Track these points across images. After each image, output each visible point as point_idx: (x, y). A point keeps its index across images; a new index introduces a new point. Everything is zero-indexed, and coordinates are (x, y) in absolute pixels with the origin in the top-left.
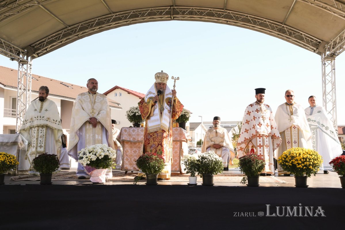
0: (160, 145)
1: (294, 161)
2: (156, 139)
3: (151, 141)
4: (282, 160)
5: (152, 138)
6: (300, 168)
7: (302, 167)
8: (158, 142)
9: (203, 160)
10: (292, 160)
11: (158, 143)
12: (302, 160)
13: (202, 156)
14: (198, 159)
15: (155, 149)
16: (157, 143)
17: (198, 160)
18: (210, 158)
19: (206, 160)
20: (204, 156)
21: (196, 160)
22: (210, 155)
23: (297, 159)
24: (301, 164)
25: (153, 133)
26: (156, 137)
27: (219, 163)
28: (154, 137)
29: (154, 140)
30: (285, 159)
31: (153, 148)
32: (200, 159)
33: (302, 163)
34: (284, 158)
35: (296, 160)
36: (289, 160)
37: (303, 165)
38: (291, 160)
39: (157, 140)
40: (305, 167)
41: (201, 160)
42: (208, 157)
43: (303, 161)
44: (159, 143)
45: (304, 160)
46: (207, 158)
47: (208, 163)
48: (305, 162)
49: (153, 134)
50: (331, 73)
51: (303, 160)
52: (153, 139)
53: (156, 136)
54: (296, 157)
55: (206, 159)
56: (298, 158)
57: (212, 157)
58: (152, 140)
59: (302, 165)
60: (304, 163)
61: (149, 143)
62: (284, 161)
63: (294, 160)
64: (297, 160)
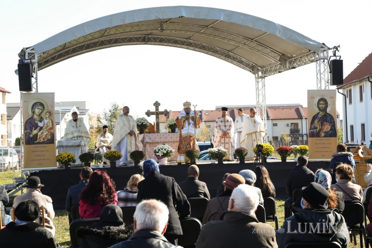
20: (220, 149)
37: (266, 151)
50: (262, 88)
58: (184, 141)
61: (182, 143)
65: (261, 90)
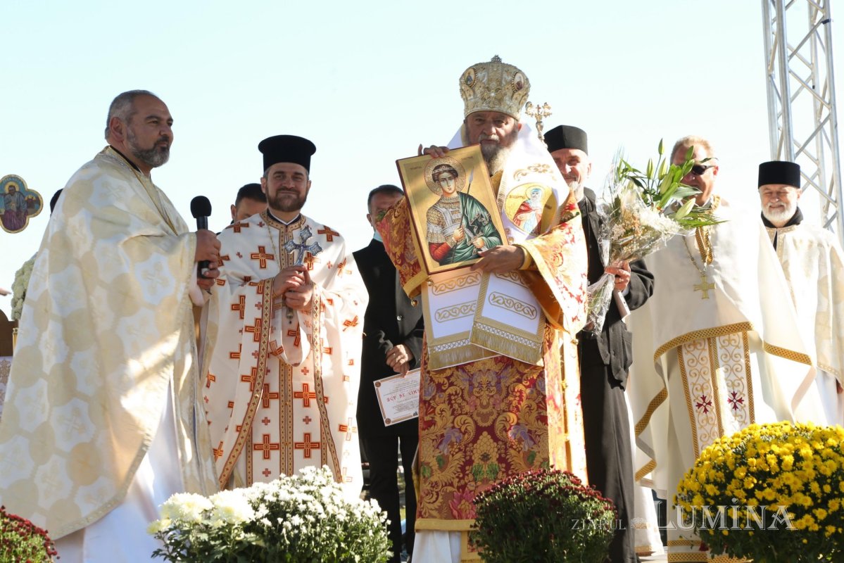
0: (485, 433)
1: (770, 498)
2: (464, 404)
3: (438, 410)
4: (703, 493)
5: (445, 395)
6: (805, 532)
7: (816, 528)
8: (478, 419)
9: (280, 520)
10: (761, 488)
11: (476, 422)
12: (815, 487)
13: (274, 499)
14: (248, 516)
15: (460, 455)
16: (470, 420)
17: (253, 523)
18: (320, 509)
19: (297, 520)
20: (284, 496)
21: (237, 523)
22: (312, 488)
23: (788, 487)
24: (809, 511)
25: (448, 373)
26: (462, 390)
27: (371, 533)
28: (451, 390)
29: (456, 406)
30: (722, 486)
31: (452, 444)
32: (259, 515)
33: (816, 506)
34: (715, 483)
35: (780, 491)
36: (746, 491)
37: (821, 514)
38: (757, 492)
39: (467, 408)
40: (831, 529)
41: (267, 522)
42: (304, 502)
43: (819, 495)
44: (481, 424)
45: (827, 489)
46: (302, 507)
47: (309, 539)
48: (831, 496)
49: (448, 378)
50: (808, 41)
51: (821, 487)
52: (450, 403)
53: (466, 385)
54: (781, 471)
55: (293, 514)
56: (789, 478)
57: (326, 500)
58: (445, 406)
59: (814, 516)
60: (824, 505)
61: (431, 423)
62: (715, 498)
63: (769, 494)
64: (786, 490)
65: (805, 51)
